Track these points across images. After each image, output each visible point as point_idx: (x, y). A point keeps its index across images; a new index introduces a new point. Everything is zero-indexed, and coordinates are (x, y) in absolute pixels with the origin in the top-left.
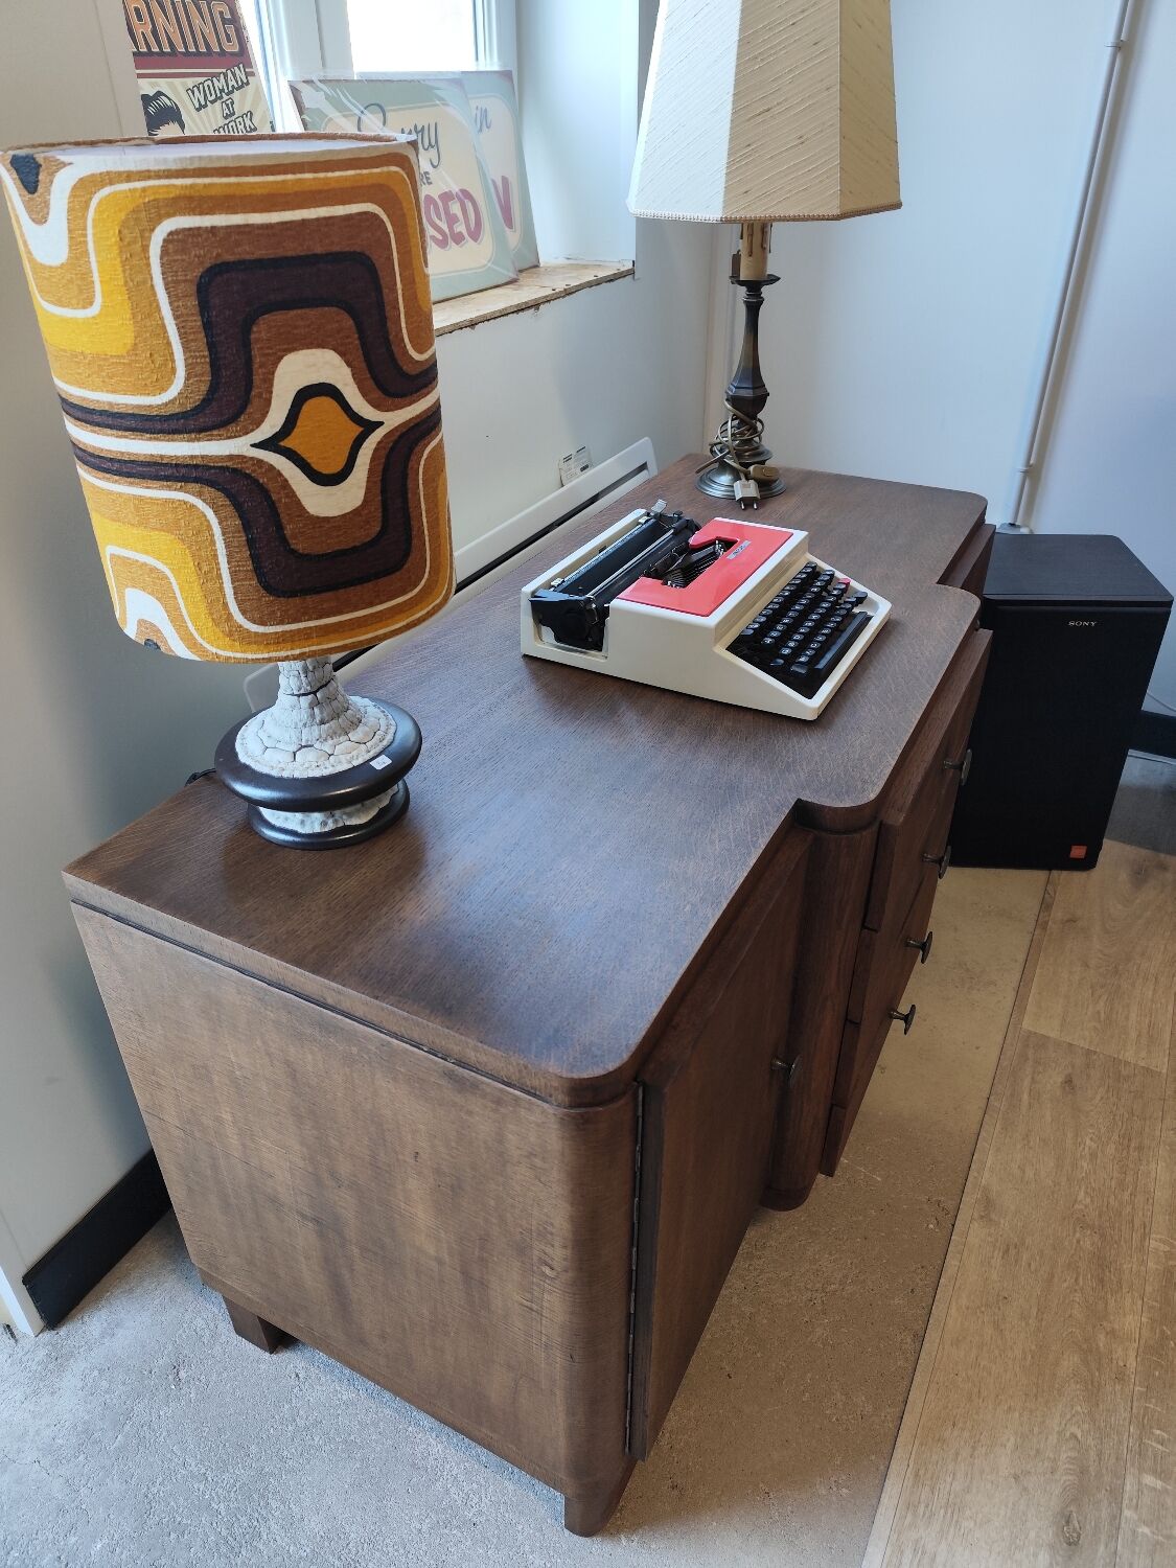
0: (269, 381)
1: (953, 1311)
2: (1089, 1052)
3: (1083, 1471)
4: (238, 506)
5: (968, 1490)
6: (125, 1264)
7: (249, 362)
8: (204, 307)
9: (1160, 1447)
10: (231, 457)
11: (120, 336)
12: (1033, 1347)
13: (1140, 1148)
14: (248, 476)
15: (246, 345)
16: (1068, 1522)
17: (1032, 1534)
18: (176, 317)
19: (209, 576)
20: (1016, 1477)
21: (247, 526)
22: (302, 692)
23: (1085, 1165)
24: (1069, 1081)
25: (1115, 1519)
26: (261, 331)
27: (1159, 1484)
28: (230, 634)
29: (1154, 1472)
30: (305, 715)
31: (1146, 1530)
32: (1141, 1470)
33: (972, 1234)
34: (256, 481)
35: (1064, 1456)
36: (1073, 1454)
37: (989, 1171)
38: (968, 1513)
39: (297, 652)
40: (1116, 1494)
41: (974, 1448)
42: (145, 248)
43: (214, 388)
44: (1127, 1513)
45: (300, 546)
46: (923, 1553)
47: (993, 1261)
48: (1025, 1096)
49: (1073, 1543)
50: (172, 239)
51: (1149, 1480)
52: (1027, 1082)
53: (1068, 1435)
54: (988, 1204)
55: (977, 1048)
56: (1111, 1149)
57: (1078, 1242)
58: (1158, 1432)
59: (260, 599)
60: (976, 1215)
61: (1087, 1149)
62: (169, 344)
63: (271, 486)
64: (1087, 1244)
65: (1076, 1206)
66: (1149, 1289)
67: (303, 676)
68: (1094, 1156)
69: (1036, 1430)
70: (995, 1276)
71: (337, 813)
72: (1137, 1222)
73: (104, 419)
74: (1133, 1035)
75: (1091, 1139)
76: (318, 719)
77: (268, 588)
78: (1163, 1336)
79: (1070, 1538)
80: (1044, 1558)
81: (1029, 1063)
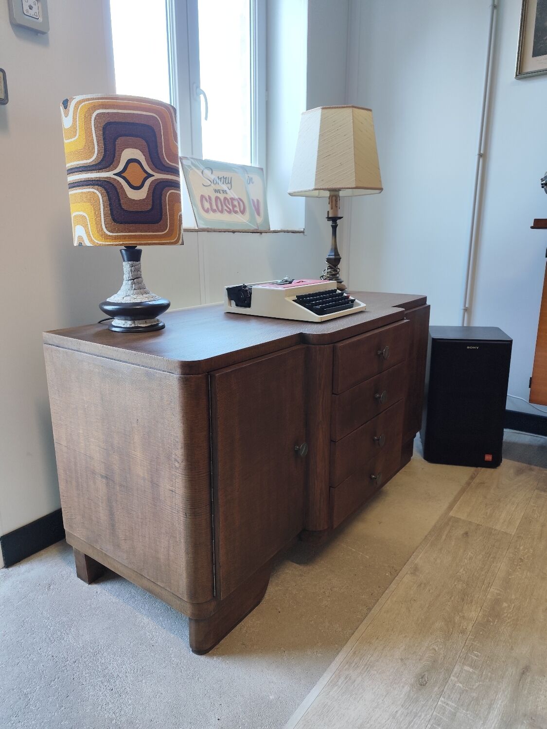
0: (120, 156)
1: (389, 601)
2: (478, 525)
3: (435, 661)
4: (107, 192)
5: (378, 661)
6: (42, 552)
7: (115, 150)
8: (104, 134)
9: (476, 658)
10: (107, 178)
11: (81, 145)
13: (494, 558)
14: (111, 183)
15: (115, 145)
16: (422, 678)
17: (404, 680)
18: (96, 136)
19: (98, 216)
20: (402, 660)
21: (110, 199)
22: (129, 279)
23: (466, 561)
24: (466, 533)
25: (446, 680)
26: (119, 141)
27: (471, 670)
28: (102, 235)
29: (471, 666)
30: (129, 286)
31: (460, 685)
32: (464, 664)
33: (407, 578)
34: (113, 185)
35: (427, 655)
36: (432, 655)
37: (418, 559)
38: (375, 668)
39: (121, 243)
40: (449, 671)
41: (384, 647)
42: (91, 118)
43: (104, 156)
44: (452, 678)
45: (124, 207)
46: (350, 679)
47: (412, 588)
48: (444, 537)
49: (423, 685)
50: (98, 115)
51: (466, 668)
52: (446, 533)
53: (431, 648)
54: (416, 569)
55: (426, 520)
56: (480, 557)
57: (455, 585)
58: (476, 652)
59: (111, 224)
60: (409, 572)
61: (468, 556)
62: (94, 144)
63: (118, 187)
64: (459, 586)
65: (458, 574)
66: (485, 604)
67: (130, 273)
68: (471, 558)
69: (416, 645)
70: (412, 593)
71: (136, 322)
72: (486, 582)
73: (76, 170)
74: (501, 521)
75: (471, 553)
76: (133, 289)
77: (114, 220)
78: (488, 621)
79: (422, 682)
80: (407, 688)
81: (449, 526)
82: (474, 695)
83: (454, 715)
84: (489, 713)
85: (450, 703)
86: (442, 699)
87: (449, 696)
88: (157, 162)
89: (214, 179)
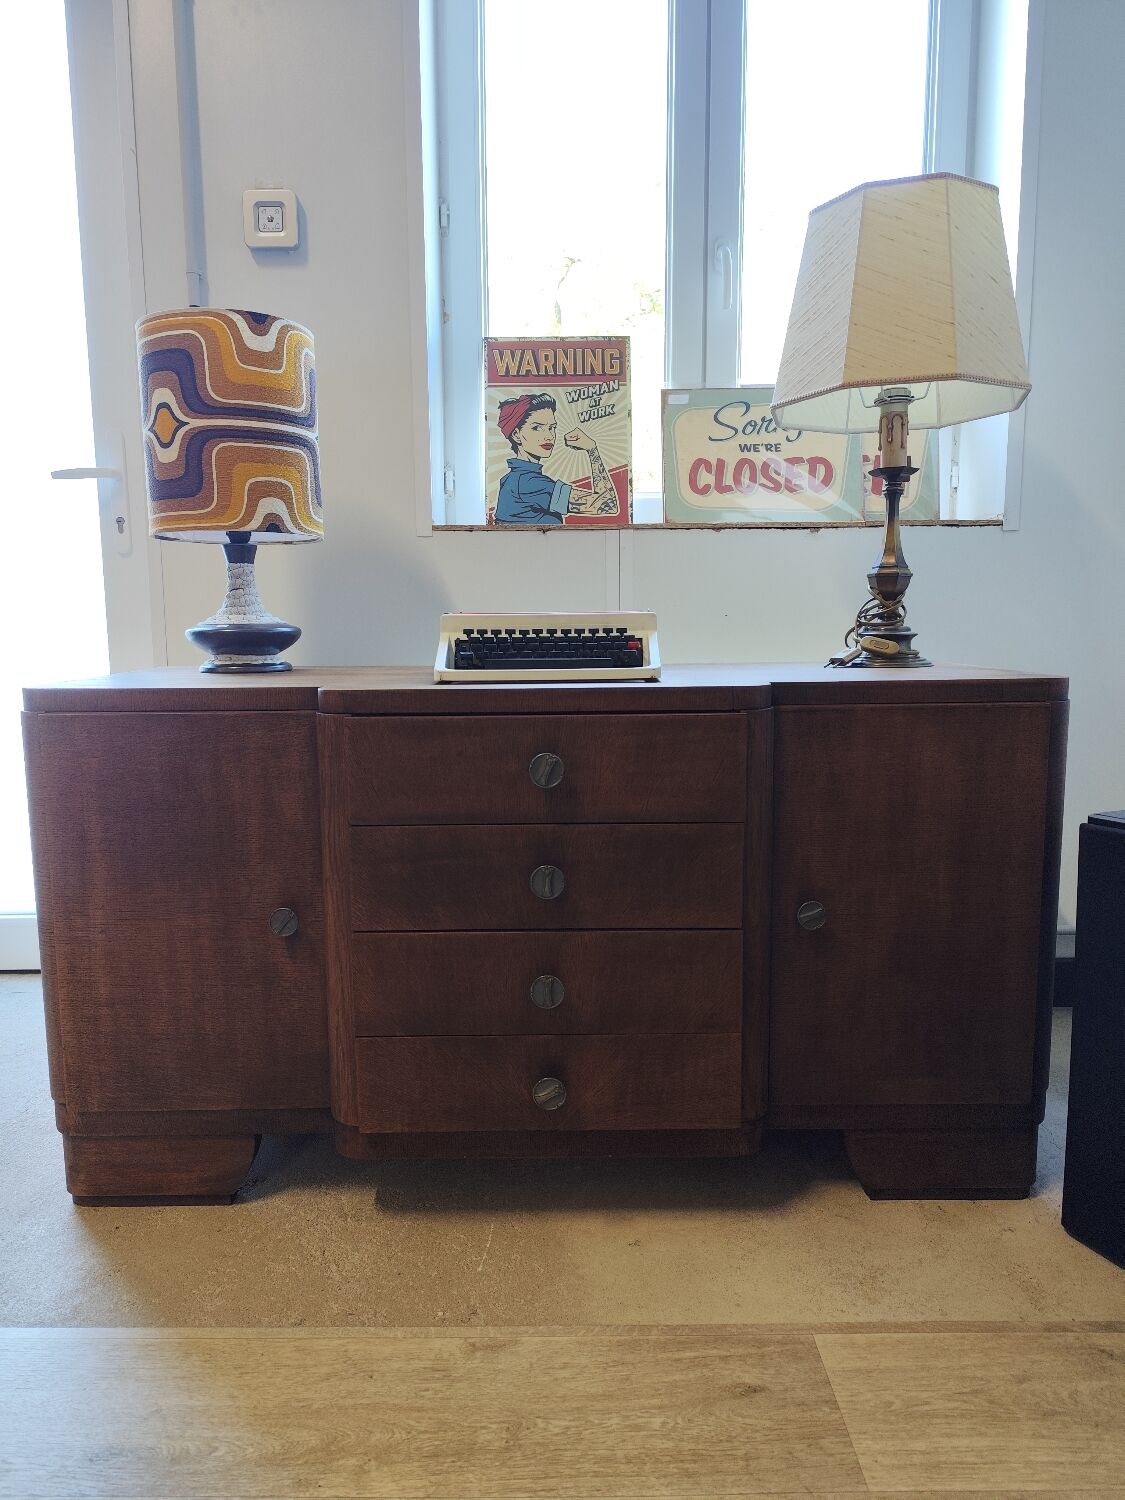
2: (831, 1402)
4: (147, 457)
5: (138, 1380)
7: (148, 394)
12: (316, 1406)
15: (147, 388)
16: (114, 1454)
23: (616, 1420)
24: (752, 1390)
26: (150, 380)
33: (447, 1344)
34: (149, 446)
36: (193, 1451)
37: (540, 1340)
41: (184, 1377)
47: (416, 1361)
48: (687, 1355)
52: (716, 1352)
53: (215, 1445)
54: (494, 1347)
55: (738, 1305)
56: (661, 1444)
57: (484, 1428)
60: (473, 1340)
63: (151, 448)
64: (484, 1437)
65: (539, 1421)
68: (637, 1428)
69: (215, 1420)
70: (396, 1366)
72: (551, 1483)
75: (664, 1424)
81: (753, 1350)
88: (195, 402)
89: (750, 423)
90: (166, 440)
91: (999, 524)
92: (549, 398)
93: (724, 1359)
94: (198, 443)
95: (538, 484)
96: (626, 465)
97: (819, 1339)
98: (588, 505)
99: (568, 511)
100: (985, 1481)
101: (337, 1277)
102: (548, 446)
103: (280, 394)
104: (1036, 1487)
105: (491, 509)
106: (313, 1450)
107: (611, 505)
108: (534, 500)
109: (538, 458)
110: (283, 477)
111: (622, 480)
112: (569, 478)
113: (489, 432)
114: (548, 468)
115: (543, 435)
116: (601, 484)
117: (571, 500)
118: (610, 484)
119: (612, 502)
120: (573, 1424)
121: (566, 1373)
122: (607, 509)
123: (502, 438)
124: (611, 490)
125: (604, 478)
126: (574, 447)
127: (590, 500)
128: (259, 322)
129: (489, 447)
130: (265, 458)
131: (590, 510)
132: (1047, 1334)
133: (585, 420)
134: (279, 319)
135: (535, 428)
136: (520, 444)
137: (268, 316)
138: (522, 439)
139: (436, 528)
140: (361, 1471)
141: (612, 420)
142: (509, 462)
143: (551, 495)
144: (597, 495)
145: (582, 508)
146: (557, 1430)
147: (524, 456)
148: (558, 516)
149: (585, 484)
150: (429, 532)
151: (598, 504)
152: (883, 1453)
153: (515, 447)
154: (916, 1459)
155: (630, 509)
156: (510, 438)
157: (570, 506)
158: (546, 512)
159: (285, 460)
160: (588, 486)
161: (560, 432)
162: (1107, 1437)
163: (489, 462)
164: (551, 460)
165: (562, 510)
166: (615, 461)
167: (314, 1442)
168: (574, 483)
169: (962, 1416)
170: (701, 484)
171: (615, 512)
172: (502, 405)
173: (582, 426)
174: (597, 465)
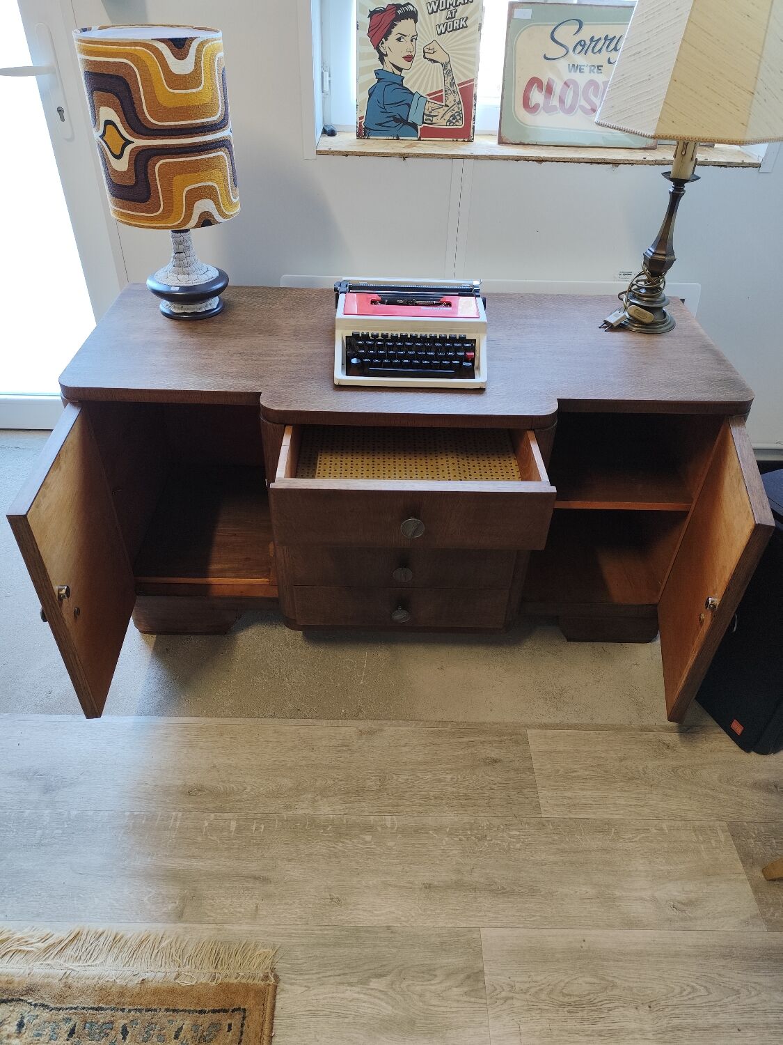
1: (295, 728)
2: (531, 769)
3: (228, 794)
5: (201, 748)
9: (254, 829)
12: (288, 765)
13: (463, 806)
16: (199, 790)
17: (189, 776)
20: (214, 767)
23: (429, 776)
24: (495, 761)
25: (207, 810)
27: (233, 829)
29: (238, 826)
31: (206, 824)
32: (238, 820)
33: (348, 729)
35: (233, 785)
36: (235, 789)
37: (394, 729)
38: (190, 750)
40: (220, 810)
41: (223, 747)
44: (212, 815)
46: (167, 737)
47: (334, 740)
48: (465, 739)
49: (190, 794)
51: (233, 824)
52: (479, 739)
54: (371, 733)
55: (492, 711)
56: (450, 790)
57: (369, 779)
58: (263, 827)
60: (360, 728)
61: (443, 776)
64: (369, 783)
65: (394, 776)
66: (354, 817)
70: (324, 743)
72: (400, 808)
74: (569, 794)
75: (452, 778)
78: (324, 827)
79: (192, 792)
80: (179, 782)
81: (496, 738)
82: (200, 839)
83: (166, 829)
84: (182, 857)
85: (178, 823)
86: (180, 814)
87: (187, 819)
88: (137, 125)
89: (579, 43)
90: (118, 153)
91: (757, 166)
92: (412, 9)
93: (482, 743)
94: (143, 159)
95: (399, 96)
96: (472, 80)
97: (529, 731)
98: (440, 115)
99: (423, 122)
100: (594, 813)
101: (289, 687)
102: (409, 58)
103: (201, 110)
104: (617, 817)
105: (361, 118)
106: (290, 789)
107: (458, 118)
108: (396, 111)
109: (400, 70)
110: (211, 180)
111: (467, 94)
112: (425, 91)
113: (360, 41)
114: (409, 80)
115: (405, 46)
116: (451, 98)
117: (426, 112)
118: (458, 98)
119: (459, 115)
120: (410, 777)
121: (406, 749)
122: (454, 121)
123: (371, 49)
124: (459, 103)
125: (454, 92)
126: (431, 60)
127: (441, 111)
128: (179, 46)
129: (361, 56)
130: (195, 168)
131: (441, 122)
132: (640, 733)
133: (441, 33)
134: (195, 38)
135: (399, 40)
136: (386, 55)
137: (186, 38)
138: (387, 49)
139: (319, 153)
140: (314, 801)
141: (465, 34)
142: (377, 72)
143: (409, 106)
144: (446, 108)
145: (435, 120)
146: (403, 781)
147: (389, 68)
148: (414, 126)
149: (438, 97)
150: (314, 155)
151: (447, 117)
152: (551, 798)
153: (382, 57)
154: (566, 801)
155: (472, 122)
156: (377, 48)
157: (425, 117)
158: (405, 122)
159: (210, 165)
160: (440, 99)
161: (421, 44)
162: (655, 793)
163: (361, 71)
164: (411, 72)
165: (418, 121)
166: (464, 75)
167: (290, 785)
168: (429, 95)
169: (591, 779)
170: (532, 103)
171: (460, 125)
172: (372, 14)
173: (438, 38)
174: (449, 78)
